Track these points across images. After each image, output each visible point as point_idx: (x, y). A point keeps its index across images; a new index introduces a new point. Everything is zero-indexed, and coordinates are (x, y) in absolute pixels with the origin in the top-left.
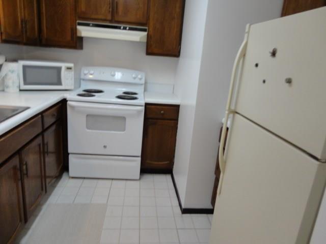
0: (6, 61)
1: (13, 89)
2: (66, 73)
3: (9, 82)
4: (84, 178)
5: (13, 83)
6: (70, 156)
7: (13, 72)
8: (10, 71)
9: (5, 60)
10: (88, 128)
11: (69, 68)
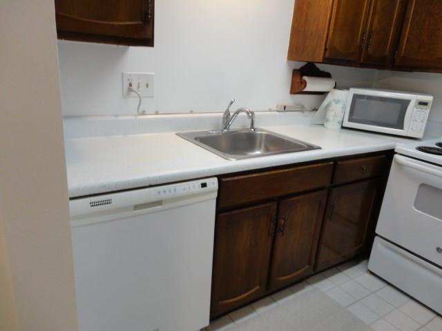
0: (335, 88)
1: (333, 125)
2: (415, 110)
3: (330, 115)
4: (389, 284)
5: (335, 116)
6: (377, 239)
7: (337, 102)
8: (335, 100)
9: (334, 85)
10: (417, 206)
11: (424, 104)
